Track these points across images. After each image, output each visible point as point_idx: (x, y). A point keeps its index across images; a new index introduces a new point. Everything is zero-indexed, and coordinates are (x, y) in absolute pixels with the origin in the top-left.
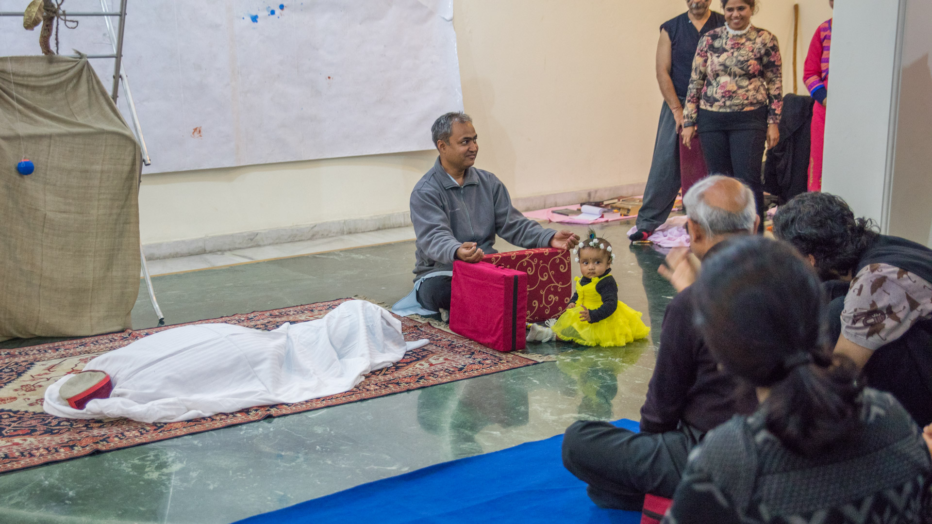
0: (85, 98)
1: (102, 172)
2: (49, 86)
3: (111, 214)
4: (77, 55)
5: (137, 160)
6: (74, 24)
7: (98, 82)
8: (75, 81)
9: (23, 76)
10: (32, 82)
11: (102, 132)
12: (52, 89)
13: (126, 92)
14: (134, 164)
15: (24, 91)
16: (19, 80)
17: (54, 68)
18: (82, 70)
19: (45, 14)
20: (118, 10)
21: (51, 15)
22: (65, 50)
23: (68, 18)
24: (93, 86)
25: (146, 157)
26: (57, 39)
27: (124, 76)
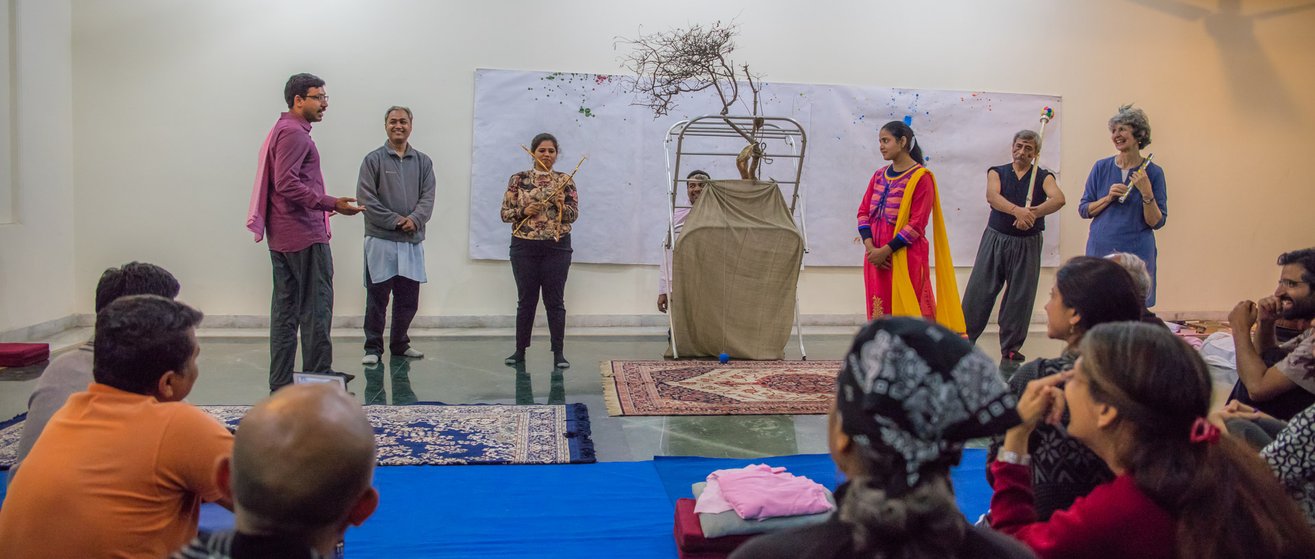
0: (773, 208)
1: (776, 254)
2: (751, 199)
3: (778, 282)
4: (771, 181)
5: (800, 250)
6: (770, 161)
7: (782, 198)
8: (768, 197)
9: (736, 192)
10: (741, 196)
11: (780, 229)
12: (753, 201)
13: (800, 206)
14: (797, 251)
15: (736, 201)
16: (733, 194)
17: (756, 188)
18: (772, 191)
19: (753, 155)
20: (799, 154)
21: (758, 156)
22: (764, 178)
23: (767, 157)
24: (778, 201)
25: (806, 248)
26: (759, 170)
27: (800, 196)
